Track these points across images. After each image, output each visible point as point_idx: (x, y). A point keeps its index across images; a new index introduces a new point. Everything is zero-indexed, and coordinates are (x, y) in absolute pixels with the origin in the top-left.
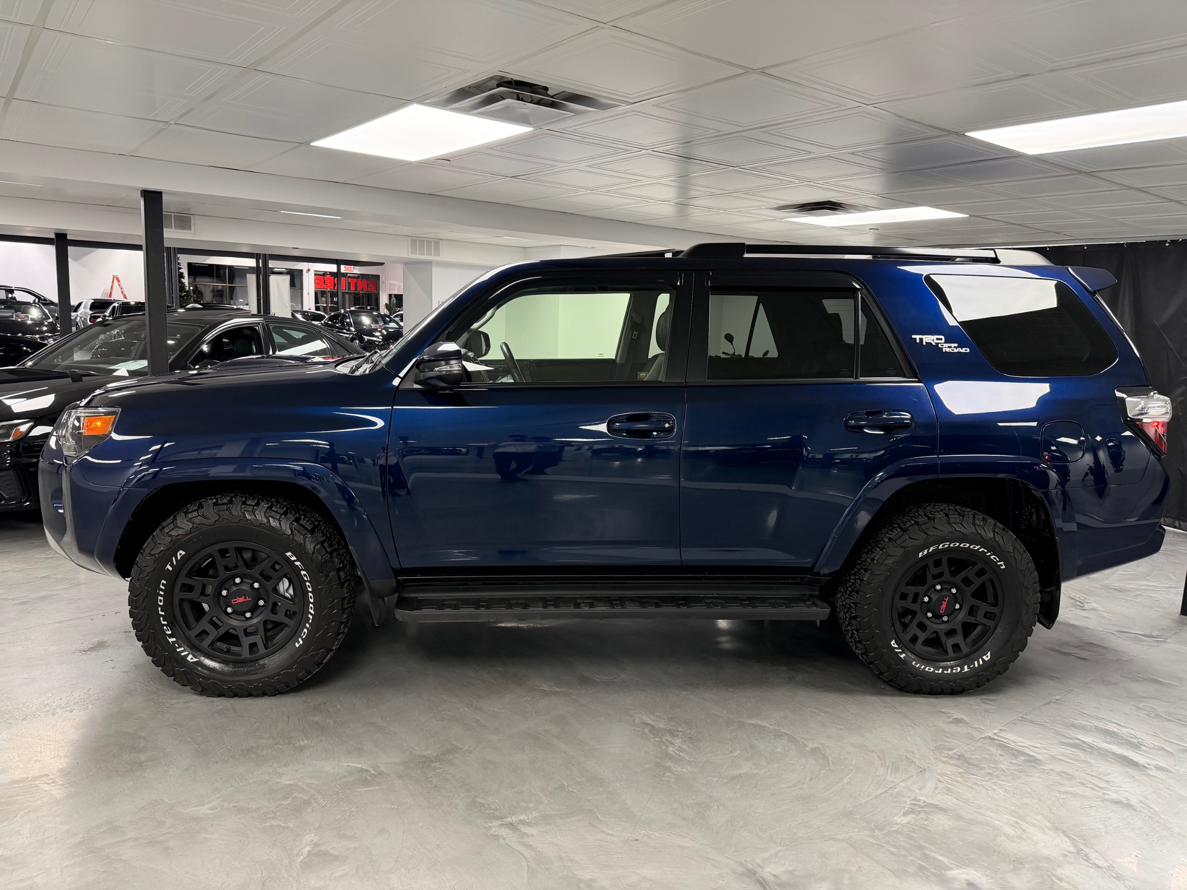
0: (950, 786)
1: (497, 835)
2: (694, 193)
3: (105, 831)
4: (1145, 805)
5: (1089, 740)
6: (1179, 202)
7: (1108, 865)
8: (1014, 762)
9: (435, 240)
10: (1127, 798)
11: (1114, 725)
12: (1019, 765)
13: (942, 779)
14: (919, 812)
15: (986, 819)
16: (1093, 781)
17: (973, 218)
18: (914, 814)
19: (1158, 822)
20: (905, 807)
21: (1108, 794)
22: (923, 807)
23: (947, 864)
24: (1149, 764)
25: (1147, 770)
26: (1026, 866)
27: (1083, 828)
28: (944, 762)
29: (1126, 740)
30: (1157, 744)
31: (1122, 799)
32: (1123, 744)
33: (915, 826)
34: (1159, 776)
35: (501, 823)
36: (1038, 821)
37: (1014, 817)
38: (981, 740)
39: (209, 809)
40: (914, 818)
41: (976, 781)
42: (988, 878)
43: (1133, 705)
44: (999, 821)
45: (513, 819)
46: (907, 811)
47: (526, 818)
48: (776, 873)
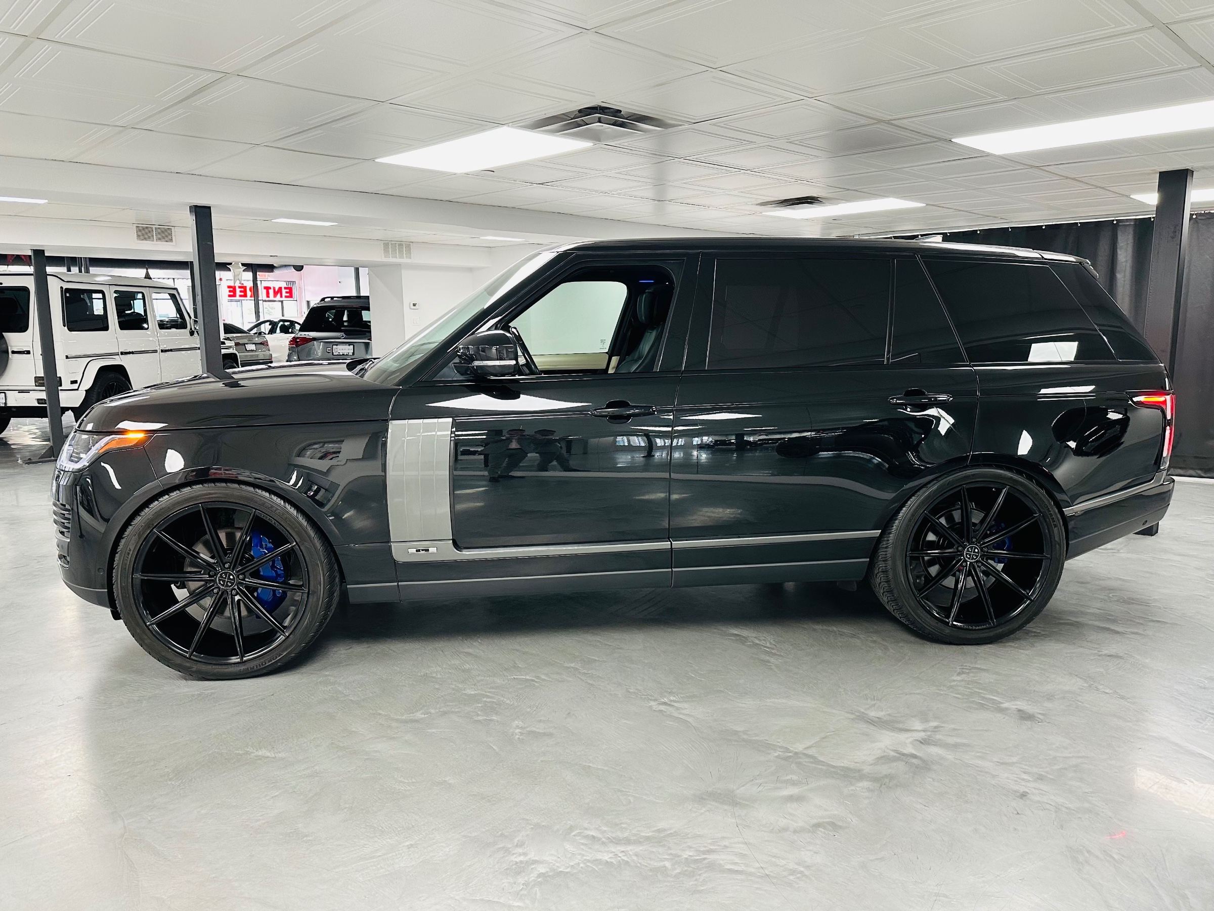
1: (658, 711)
4: (1129, 655)
5: (1078, 620)
6: (1103, 188)
7: (1113, 690)
9: (405, 243)
10: (1115, 653)
11: (1094, 610)
14: (968, 673)
16: (1088, 645)
17: (928, 206)
18: (964, 674)
19: (1140, 664)
20: (956, 671)
21: (1101, 652)
22: (970, 670)
23: (1000, 700)
24: (1126, 631)
25: (1125, 635)
26: (1056, 697)
27: (1089, 672)
29: (1106, 618)
31: (1113, 654)
32: (1105, 620)
33: (968, 681)
34: (1135, 638)
42: (1031, 706)
45: (666, 700)
46: (959, 673)
47: (674, 698)
48: (878, 716)
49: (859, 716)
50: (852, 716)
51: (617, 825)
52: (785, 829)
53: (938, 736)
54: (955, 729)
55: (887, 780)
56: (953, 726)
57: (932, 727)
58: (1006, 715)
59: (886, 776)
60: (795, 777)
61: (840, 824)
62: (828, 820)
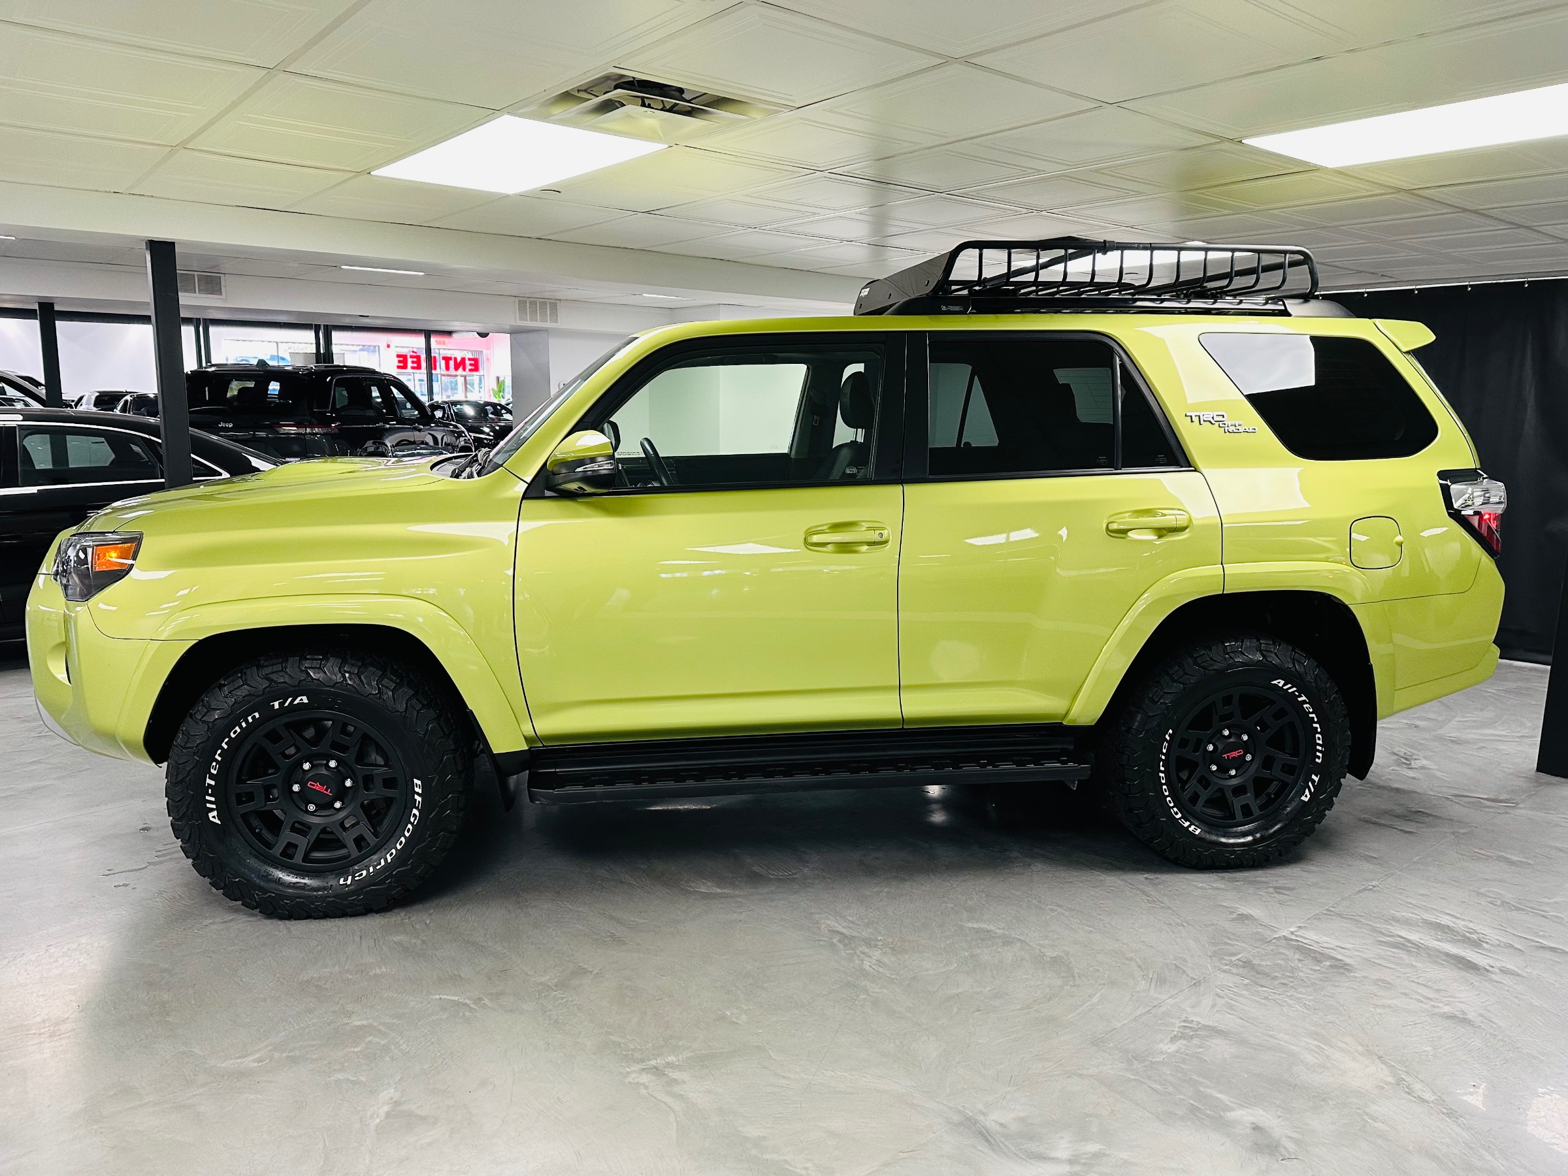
0: (1233, 1002)
1: (638, 1083)
2: (892, 230)
3: (115, 1094)
4: (1486, 1019)
5: (1414, 937)
7: (1437, 1097)
8: (1317, 968)
9: (550, 301)
10: (1462, 1011)
11: (1447, 917)
12: (1324, 973)
13: (1221, 993)
14: (1191, 1037)
15: (1279, 1044)
16: (1419, 991)
18: (1184, 1039)
19: (1502, 1040)
20: (1173, 1031)
21: (1438, 1007)
22: (1197, 1031)
23: (1228, 1103)
24: (1492, 967)
25: (1489, 974)
26: (1330, 1102)
27: (1405, 1051)
28: (1224, 971)
29: (1464, 936)
30: (1502, 939)
31: (1456, 1013)
32: (1459, 941)
33: (1187, 1055)
34: (1505, 982)
35: (643, 1067)
36: (1347, 1044)
37: (1316, 1039)
38: (1274, 941)
39: (254, 1061)
40: (1185, 1045)
41: (1266, 994)
42: (1280, 1119)
43: (1474, 891)
44: (1296, 1046)
45: (658, 1062)
46: (1175, 1036)
47: (675, 1059)
48: (1003, 1122)
49: (969, 1119)
50: (956, 1118)
56: (1124, 1155)
58: (1229, 1136)
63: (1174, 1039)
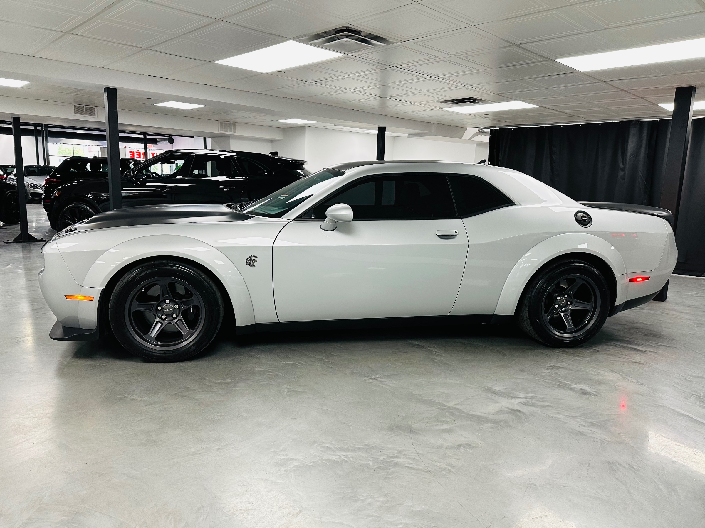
6: (642, 98)
9: (233, 123)
17: (541, 108)
48: (498, 389)
49: (487, 389)
50: (483, 389)
51: (342, 441)
52: (441, 447)
53: (533, 401)
54: (543, 398)
55: (502, 423)
56: (542, 396)
57: (530, 396)
58: (574, 391)
59: (502, 421)
60: (448, 420)
61: (474, 445)
62: (466, 443)
63: (547, 369)
